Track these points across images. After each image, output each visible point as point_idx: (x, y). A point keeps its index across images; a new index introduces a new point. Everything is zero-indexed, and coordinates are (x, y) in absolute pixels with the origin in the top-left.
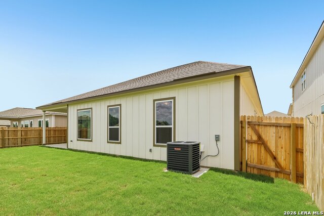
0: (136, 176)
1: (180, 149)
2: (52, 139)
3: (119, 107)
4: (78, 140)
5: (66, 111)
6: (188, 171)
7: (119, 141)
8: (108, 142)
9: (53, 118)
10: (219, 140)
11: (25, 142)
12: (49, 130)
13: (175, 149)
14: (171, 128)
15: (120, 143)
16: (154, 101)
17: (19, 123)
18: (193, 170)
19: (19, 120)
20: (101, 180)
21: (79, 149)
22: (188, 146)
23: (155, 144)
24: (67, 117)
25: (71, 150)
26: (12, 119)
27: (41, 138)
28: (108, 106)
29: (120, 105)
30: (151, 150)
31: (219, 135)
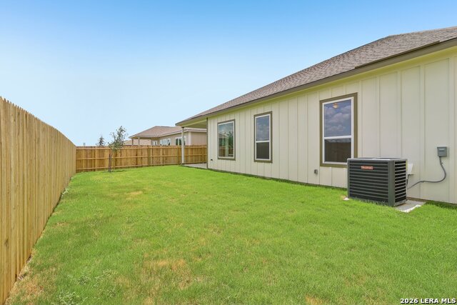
0: (303, 202)
1: (371, 168)
2: (189, 158)
3: (269, 115)
4: (218, 159)
5: (205, 126)
6: (387, 201)
7: (270, 160)
8: (255, 161)
9: (190, 135)
10: (445, 156)
11: (165, 162)
12: (187, 148)
13: (363, 167)
14: (350, 139)
15: (271, 162)
16: (321, 102)
17: (159, 142)
18: (397, 201)
19: (158, 139)
20: (260, 202)
21: (220, 169)
22: (386, 162)
23: (323, 162)
24: (206, 133)
25: (211, 170)
26: (152, 139)
27: (179, 157)
28: (255, 116)
29: (271, 113)
30: (316, 172)
31: (446, 148)
